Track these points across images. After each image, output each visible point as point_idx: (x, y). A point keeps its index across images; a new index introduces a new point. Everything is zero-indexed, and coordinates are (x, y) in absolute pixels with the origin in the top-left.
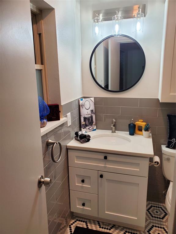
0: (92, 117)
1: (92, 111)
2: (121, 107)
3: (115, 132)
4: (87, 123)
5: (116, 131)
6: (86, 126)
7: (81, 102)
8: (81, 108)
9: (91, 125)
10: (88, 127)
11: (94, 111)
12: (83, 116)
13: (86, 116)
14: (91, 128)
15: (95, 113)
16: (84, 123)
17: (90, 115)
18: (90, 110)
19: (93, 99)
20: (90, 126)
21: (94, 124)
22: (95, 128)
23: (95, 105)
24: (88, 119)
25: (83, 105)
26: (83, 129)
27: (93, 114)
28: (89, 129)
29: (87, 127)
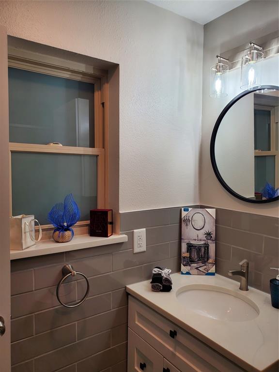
0: (207, 246)
1: (208, 234)
2: (265, 236)
3: (247, 290)
4: (195, 255)
5: (249, 287)
6: (190, 261)
7: (184, 214)
8: (183, 225)
9: (203, 263)
10: (195, 265)
11: (213, 236)
12: (186, 241)
13: (192, 242)
14: (204, 268)
15: (216, 240)
16: (187, 255)
17: (203, 242)
18: (203, 231)
19: (212, 212)
20: (201, 264)
21: (210, 261)
22: (213, 270)
23: (216, 223)
24: (198, 248)
25: (187, 221)
26: (184, 265)
27: (209, 242)
28: (197, 268)
29: (192, 265)
